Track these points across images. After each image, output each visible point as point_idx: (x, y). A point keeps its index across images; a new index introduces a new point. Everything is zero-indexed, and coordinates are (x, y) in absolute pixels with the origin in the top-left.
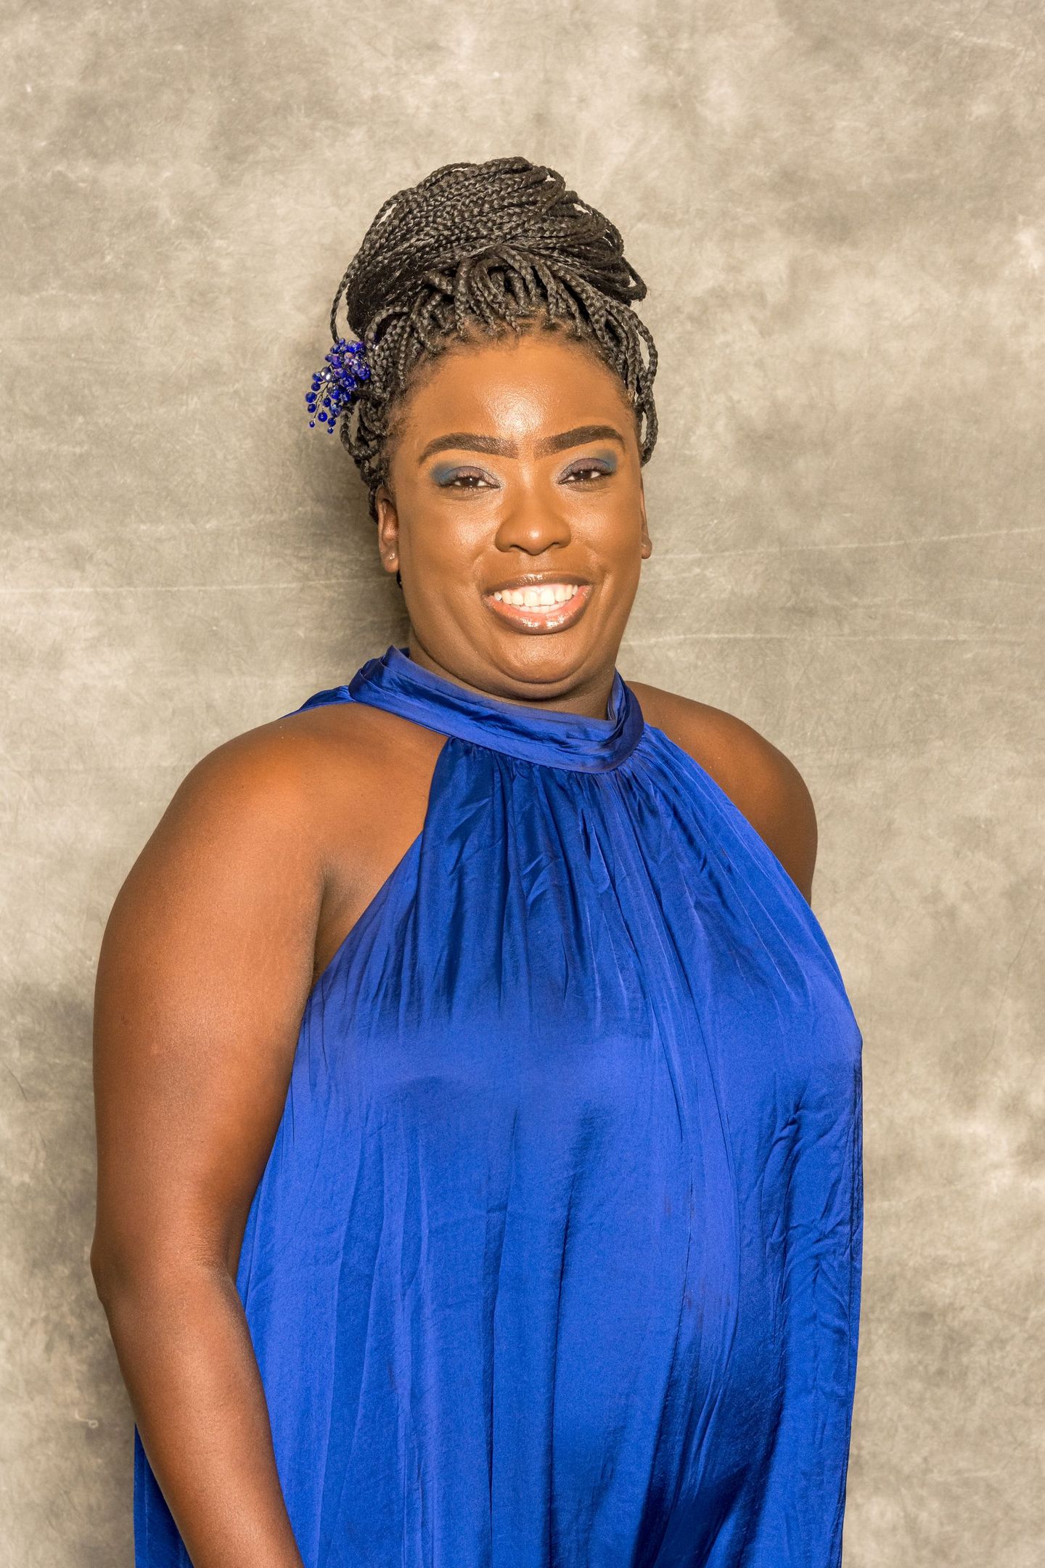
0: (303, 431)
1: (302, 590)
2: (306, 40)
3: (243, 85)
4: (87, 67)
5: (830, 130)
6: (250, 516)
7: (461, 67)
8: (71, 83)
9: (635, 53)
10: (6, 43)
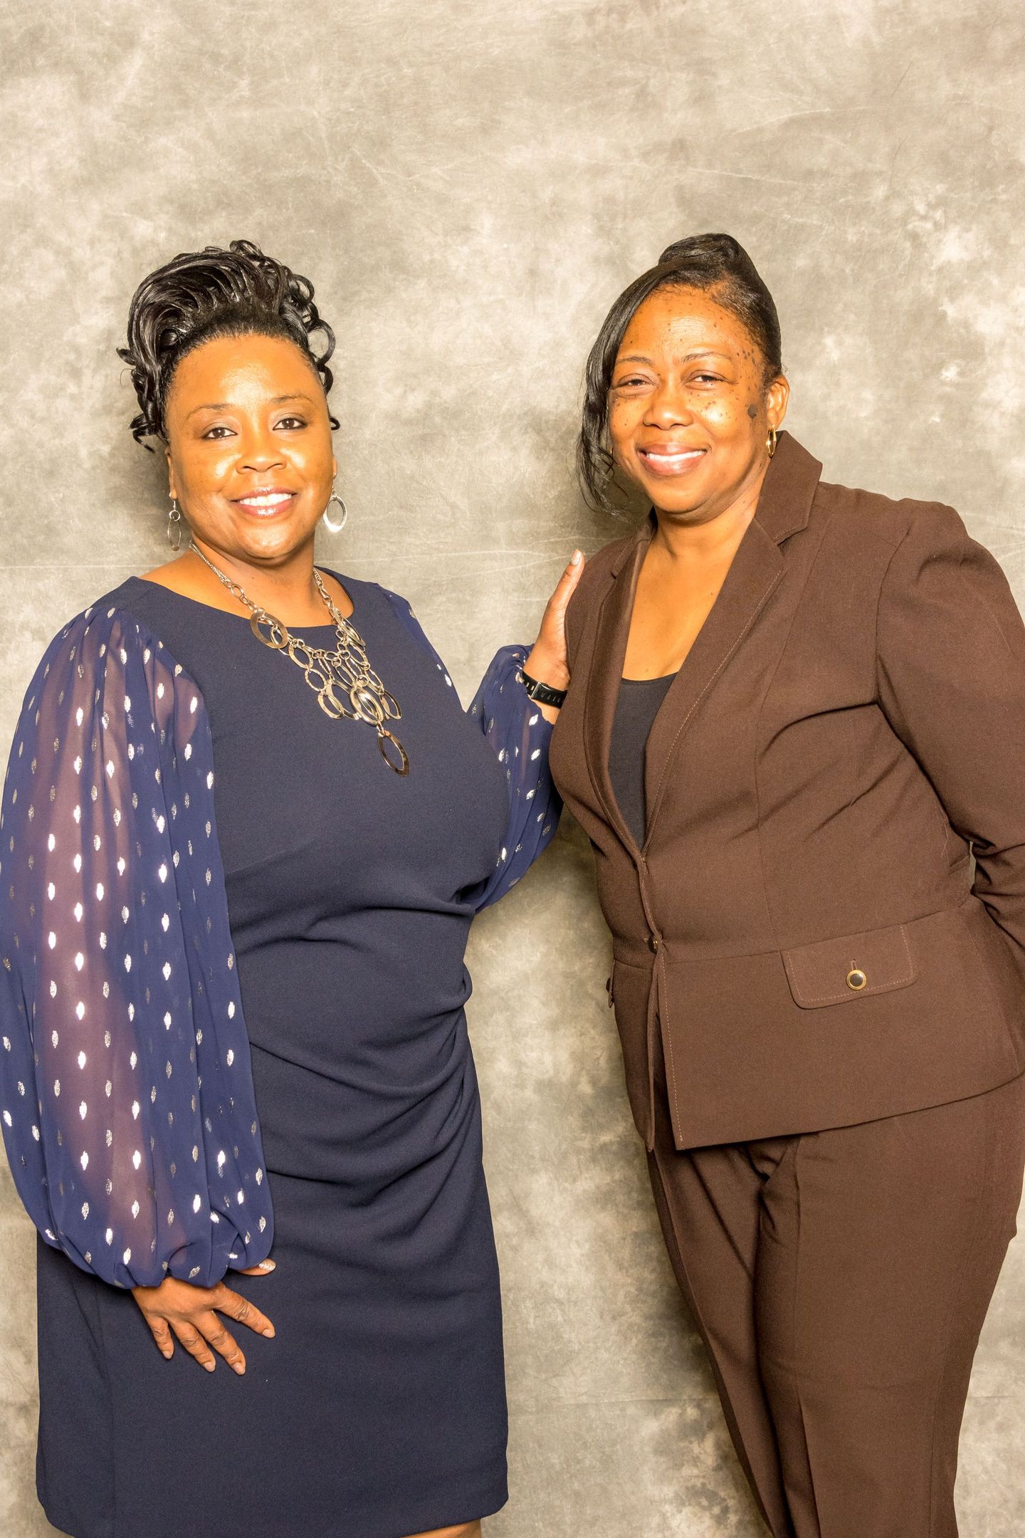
0: (391, 465)
1: (392, 562)
2: (389, 226)
3: (352, 254)
6: (360, 517)
7: (484, 241)
9: (589, 231)
10: (207, 229)
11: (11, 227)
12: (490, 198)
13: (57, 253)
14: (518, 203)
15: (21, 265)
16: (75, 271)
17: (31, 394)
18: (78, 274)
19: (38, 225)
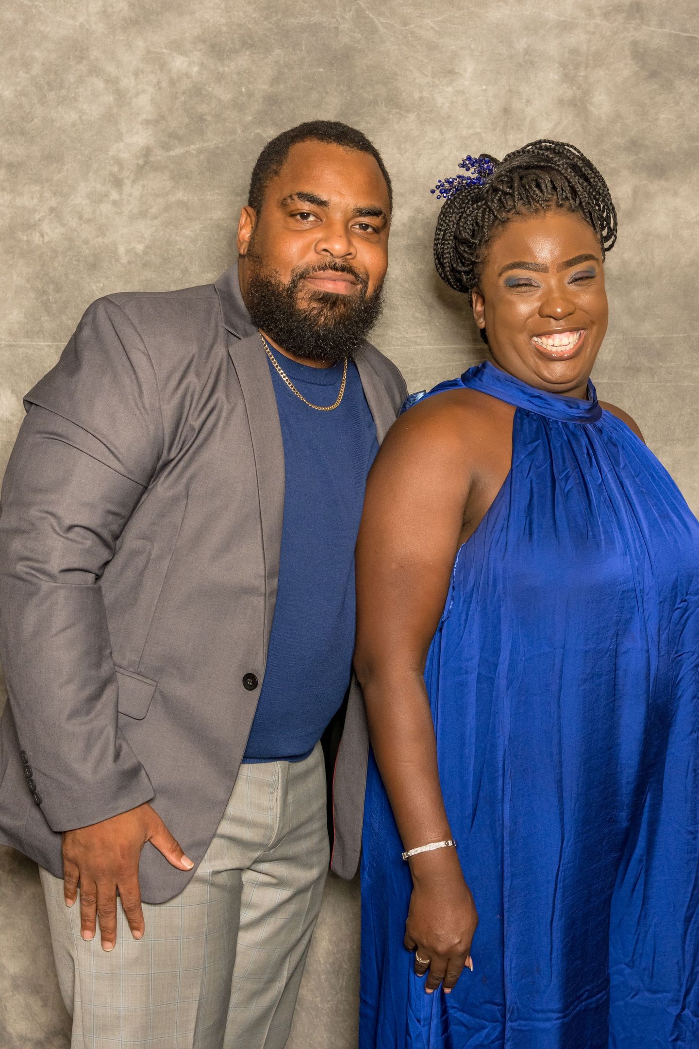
2: (386, 68)
3: (353, 90)
4: (273, 79)
5: (657, 119)
7: (466, 83)
8: (265, 87)
9: (556, 77)
10: (233, 66)
11: (69, 58)
12: (473, 46)
13: (107, 81)
14: (496, 52)
15: (77, 91)
16: (121, 96)
17: (80, 199)
18: (123, 99)
19: (92, 57)
